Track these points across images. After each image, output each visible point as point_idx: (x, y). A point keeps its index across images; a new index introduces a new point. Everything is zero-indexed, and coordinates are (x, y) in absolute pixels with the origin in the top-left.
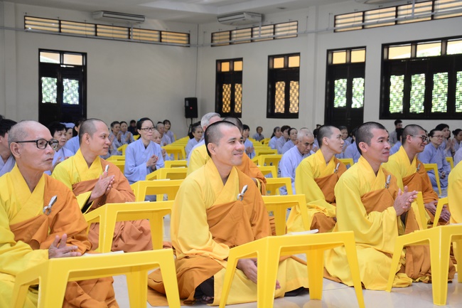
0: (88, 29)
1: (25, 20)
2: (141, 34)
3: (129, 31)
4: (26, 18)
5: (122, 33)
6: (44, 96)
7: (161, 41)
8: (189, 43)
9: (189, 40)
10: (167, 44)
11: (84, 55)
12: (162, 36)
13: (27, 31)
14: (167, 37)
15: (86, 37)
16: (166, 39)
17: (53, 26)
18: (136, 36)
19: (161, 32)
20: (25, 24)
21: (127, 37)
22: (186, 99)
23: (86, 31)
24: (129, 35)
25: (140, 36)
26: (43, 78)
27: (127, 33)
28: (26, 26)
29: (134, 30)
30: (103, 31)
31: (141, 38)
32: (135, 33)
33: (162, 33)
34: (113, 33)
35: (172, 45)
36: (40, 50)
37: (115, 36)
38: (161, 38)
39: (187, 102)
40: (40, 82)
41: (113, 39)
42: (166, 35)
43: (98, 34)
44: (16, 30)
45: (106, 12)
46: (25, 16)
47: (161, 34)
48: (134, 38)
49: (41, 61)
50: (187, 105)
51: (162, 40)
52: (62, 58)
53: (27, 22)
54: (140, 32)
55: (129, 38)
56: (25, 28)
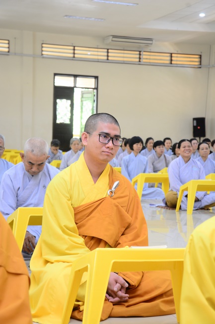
0: (99, 53)
1: (42, 47)
2: (152, 57)
3: (140, 54)
4: (44, 45)
5: (133, 56)
6: (58, 117)
7: (171, 63)
8: (200, 64)
9: (200, 62)
10: (177, 66)
11: (96, 78)
12: (173, 58)
13: (43, 58)
14: (177, 59)
15: (98, 61)
16: (177, 61)
17: (67, 52)
18: (147, 59)
19: (171, 54)
20: (42, 51)
21: (138, 60)
22: (194, 119)
23: (98, 55)
24: (140, 58)
25: (150, 59)
26: (58, 101)
27: (138, 56)
28: (44, 53)
29: (144, 53)
30: (115, 55)
31: (151, 61)
32: (145, 56)
33: (173, 55)
34: (124, 57)
35: (183, 66)
36: (55, 74)
37: (125, 59)
38: (171, 60)
39: (195, 121)
40: (55, 104)
41: (124, 63)
42: (177, 57)
43: (109, 58)
44: (34, 56)
45: (114, 36)
46: (43, 44)
47: (171, 57)
48: (144, 60)
49: (56, 85)
50: (195, 124)
51: (173, 62)
52: (75, 82)
53: (44, 49)
54: (150, 55)
55: (140, 61)
56: (42, 55)
